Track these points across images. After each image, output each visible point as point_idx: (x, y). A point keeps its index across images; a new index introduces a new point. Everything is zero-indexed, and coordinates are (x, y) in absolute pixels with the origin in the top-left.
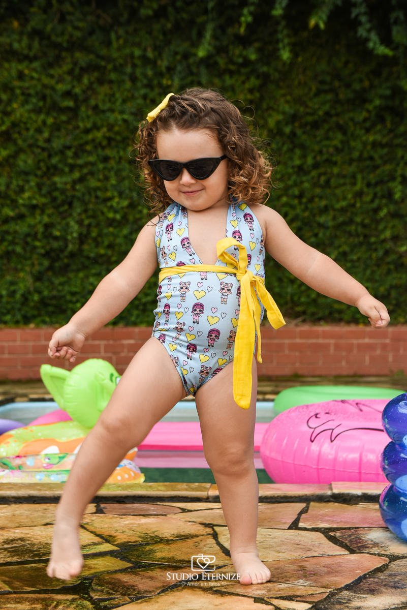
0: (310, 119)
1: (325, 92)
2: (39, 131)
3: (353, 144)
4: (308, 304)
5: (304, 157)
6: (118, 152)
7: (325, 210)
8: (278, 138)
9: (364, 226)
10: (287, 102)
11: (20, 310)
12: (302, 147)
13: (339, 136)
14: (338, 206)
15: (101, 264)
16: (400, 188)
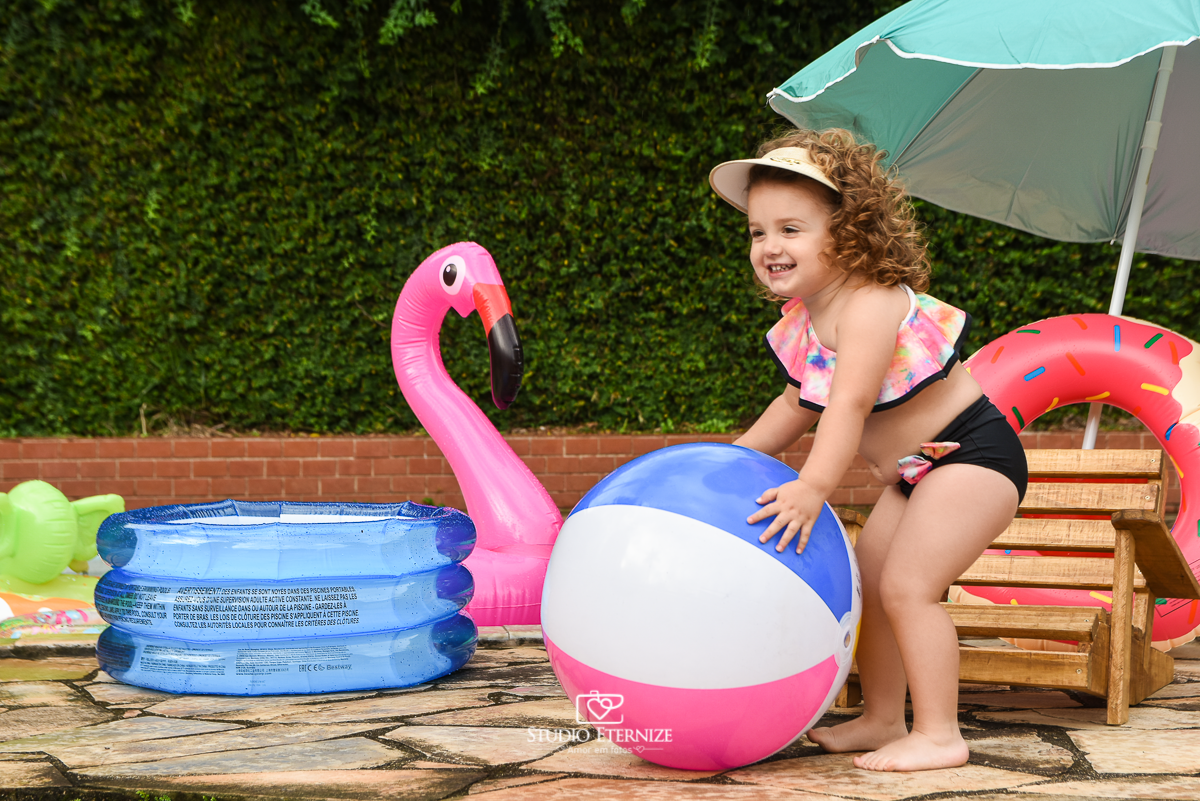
0: (230, 113)
1: (256, 72)
3: (301, 153)
4: (234, 401)
5: (223, 172)
7: (260, 255)
8: (182, 141)
9: (320, 281)
10: (196, 85)
12: (221, 156)
13: (280, 141)
14: (278, 250)
16: (374, 223)
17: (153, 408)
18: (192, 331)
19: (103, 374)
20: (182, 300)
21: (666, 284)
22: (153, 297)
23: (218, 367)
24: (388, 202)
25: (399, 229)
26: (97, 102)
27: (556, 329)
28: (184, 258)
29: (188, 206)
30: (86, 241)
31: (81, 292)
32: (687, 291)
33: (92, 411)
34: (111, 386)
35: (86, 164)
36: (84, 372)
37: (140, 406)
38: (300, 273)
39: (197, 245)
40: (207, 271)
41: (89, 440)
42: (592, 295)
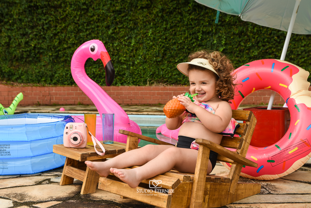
0: (168, 10)
2: (75, 17)
3: (184, 19)
4: (169, 78)
5: (167, 24)
6: (102, 24)
7: (175, 43)
8: (158, 18)
9: (189, 50)
10: (161, 4)
11: (70, 80)
12: (166, 21)
13: (180, 16)
14: (179, 42)
15: (97, 64)
16: (201, 35)
17: (151, 79)
18: (159, 62)
20: (157, 54)
21: (274, 48)
22: (151, 54)
23: (165, 70)
24: (205, 30)
25: (207, 36)
26: (140, 9)
27: (246, 60)
28: (158, 45)
29: (159, 33)
30: (137, 41)
31: (136, 53)
33: (138, 80)
34: (142, 74)
35: (137, 24)
36: (136, 71)
37: (147, 79)
38: (184, 48)
39: (160, 42)
40: (163, 47)
41: (137, 86)
42: (255, 51)
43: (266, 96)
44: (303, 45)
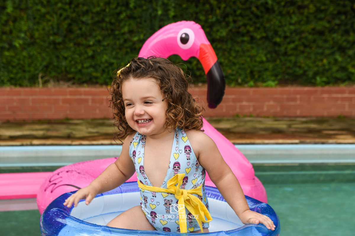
7: (86, 13)
9: (111, 24)
14: (94, 10)
17: (44, 75)
18: (59, 44)
19: (24, 61)
20: (55, 30)
21: (251, 26)
22: (43, 29)
23: (70, 59)
25: (143, 2)
28: (56, 13)
30: (16, 6)
31: (14, 27)
32: (259, 28)
33: (19, 75)
34: (27, 65)
36: (15, 60)
37: (38, 74)
38: (103, 20)
39: (61, 8)
40: (65, 19)
42: (221, 30)
43: (244, 103)
44: (293, 21)
